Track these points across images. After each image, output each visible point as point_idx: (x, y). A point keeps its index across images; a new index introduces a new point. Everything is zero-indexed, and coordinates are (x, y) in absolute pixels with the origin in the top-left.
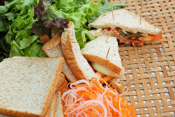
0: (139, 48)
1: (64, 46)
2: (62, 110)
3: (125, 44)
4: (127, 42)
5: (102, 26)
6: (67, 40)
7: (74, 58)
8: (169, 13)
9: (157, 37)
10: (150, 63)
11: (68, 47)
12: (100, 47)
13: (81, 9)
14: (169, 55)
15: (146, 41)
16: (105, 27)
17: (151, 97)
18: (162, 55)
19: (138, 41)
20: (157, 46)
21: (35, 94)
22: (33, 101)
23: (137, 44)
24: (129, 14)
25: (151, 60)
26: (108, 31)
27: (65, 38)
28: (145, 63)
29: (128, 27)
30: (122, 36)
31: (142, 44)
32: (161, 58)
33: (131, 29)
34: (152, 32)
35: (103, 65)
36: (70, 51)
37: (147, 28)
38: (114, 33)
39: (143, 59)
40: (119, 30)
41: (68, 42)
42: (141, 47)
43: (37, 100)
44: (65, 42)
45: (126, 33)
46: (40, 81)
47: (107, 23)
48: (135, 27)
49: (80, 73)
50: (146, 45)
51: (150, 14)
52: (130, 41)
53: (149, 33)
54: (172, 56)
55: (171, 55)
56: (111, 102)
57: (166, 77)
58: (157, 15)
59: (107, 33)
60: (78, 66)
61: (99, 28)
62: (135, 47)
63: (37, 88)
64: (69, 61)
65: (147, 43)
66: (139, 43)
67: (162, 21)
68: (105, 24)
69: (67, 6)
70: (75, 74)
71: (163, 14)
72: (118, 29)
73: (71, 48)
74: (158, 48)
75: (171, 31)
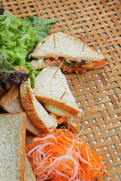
0: (82, 76)
1: (23, 100)
2: (31, 169)
3: (68, 72)
4: (70, 70)
5: (44, 56)
6: (27, 93)
7: (34, 110)
8: (103, 28)
9: (100, 63)
10: (97, 92)
11: (28, 100)
12: (50, 85)
13: (22, 40)
14: (113, 82)
15: (88, 68)
16: (47, 57)
17: (107, 134)
18: (107, 82)
19: (81, 68)
20: (99, 71)
21: (4, 159)
22: (5, 168)
23: (80, 71)
24: (68, 38)
25: (97, 89)
26: (50, 61)
27: (24, 91)
28: (92, 93)
29: (72, 56)
30: (66, 65)
31: (85, 71)
32: (107, 86)
33: (75, 58)
34: (97, 59)
35: (58, 107)
36: (30, 104)
37: (91, 55)
38: (57, 63)
39: (88, 89)
40: (63, 59)
41: (28, 95)
42: (85, 74)
43: (9, 167)
44: (25, 96)
45: (69, 62)
46: (5, 142)
47: (49, 53)
48: (79, 56)
49: (40, 124)
50: (88, 70)
51: (83, 30)
52: (73, 70)
53: (93, 60)
54: (117, 83)
55: (116, 81)
56: (79, 153)
57: (117, 108)
58: (90, 31)
59: (50, 63)
60: (38, 117)
61: (40, 59)
62: (78, 75)
63: (4, 152)
64: (29, 113)
65: (90, 69)
66: (82, 71)
67: (98, 40)
68: (47, 54)
69: (8, 41)
70: (35, 124)
71: (96, 30)
72: (61, 59)
73: (31, 100)
74: (100, 73)
75: (109, 51)
